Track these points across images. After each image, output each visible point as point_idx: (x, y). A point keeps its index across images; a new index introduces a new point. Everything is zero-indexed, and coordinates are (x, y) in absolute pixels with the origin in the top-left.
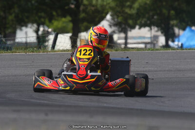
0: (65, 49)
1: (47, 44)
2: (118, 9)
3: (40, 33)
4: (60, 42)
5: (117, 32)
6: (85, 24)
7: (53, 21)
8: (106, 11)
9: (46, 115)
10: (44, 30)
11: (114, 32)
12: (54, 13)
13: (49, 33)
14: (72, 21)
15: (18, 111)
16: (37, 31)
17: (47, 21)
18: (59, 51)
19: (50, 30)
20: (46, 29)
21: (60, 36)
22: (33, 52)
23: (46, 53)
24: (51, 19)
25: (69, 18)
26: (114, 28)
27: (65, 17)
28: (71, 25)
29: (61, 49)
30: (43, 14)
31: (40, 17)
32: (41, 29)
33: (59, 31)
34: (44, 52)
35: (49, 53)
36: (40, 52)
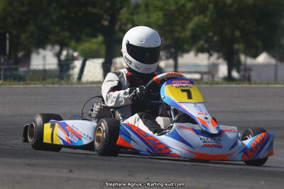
0: (96, 80)
1: (71, 72)
3: (63, 57)
4: (89, 71)
7: (81, 42)
10: (67, 55)
13: (74, 59)
14: (104, 42)
15: (34, 165)
16: (58, 55)
17: (73, 43)
18: (88, 83)
19: (76, 54)
20: (71, 52)
22: (53, 84)
23: (70, 86)
25: (100, 38)
27: (96, 37)
28: (103, 49)
29: (90, 80)
32: (65, 53)
33: (87, 56)
34: (67, 84)
35: (74, 86)
36: (62, 84)
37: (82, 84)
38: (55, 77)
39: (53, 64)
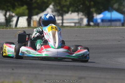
0: (24, 27)
1: (11, 23)
3: (7, 16)
4: (21, 22)
6: (36, 10)
7: (16, 8)
8: (49, 2)
10: (10, 15)
12: (16, 4)
13: (13, 17)
14: (28, 9)
16: (5, 15)
17: (12, 10)
19: (14, 14)
20: (11, 13)
21: (20, 18)
22: (3, 28)
23: (11, 29)
25: (25, 7)
27: (23, 6)
28: (27, 11)
29: (21, 27)
30: (9, 4)
31: (8, 6)
32: (8, 14)
33: (19, 15)
34: (10, 29)
35: (13, 29)
36: (7, 29)
37: (18, 28)
38: (4, 26)
39: (3, 19)
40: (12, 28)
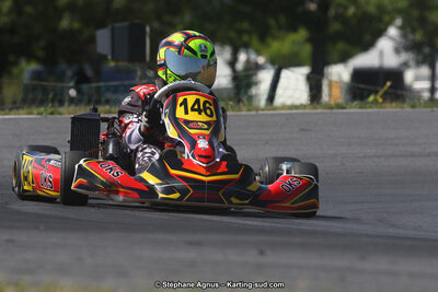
0: (298, 103)
1: (253, 91)
2: (415, 13)
3: (240, 66)
4: (286, 89)
5: (412, 63)
6: (341, 46)
7: (269, 40)
8: (386, 18)
9: (262, 253)
10: (248, 61)
11: (406, 65)
12: (272, 22)
13: (258, 67)
14: (310, 40)
15: (199, 244)
16: (232, 63)
17: (255, 41)
18: (284, 107)
19: (261, 60)
20: (253, 56)
21: (285, 74)
23: (254, 113)
24: (264, 35)
25: (302, 34)
26: (405, 56)
27: (294, 29)
28: (307, 49)
29: (289, 102)
30: (246, 25)
31: (240, 32)
32: (242, 57)
33: (281, 63)
34: (249, 110)
35: (261, 112)
36: (240, 110)
37: (276, 109)
38: (229, 99)
39: (225, 76)
40: (257, 109)
